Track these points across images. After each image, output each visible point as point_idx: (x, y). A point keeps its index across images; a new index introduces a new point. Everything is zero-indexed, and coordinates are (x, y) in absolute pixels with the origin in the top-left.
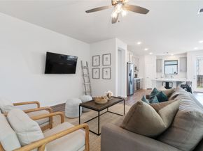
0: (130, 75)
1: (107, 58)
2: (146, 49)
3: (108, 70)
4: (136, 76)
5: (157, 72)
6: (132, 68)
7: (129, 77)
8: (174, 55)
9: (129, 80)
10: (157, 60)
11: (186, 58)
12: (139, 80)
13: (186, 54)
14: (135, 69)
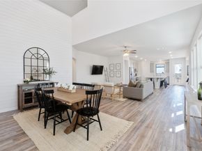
1: (118, 66)
3: (119, 72)
5: (151, 72)
6: (133, 70)
7: (130, 75)
8: (162, 61)
9: (131, 77)
11: (169, 63)
12: (138, 78)
14: (135, 70)
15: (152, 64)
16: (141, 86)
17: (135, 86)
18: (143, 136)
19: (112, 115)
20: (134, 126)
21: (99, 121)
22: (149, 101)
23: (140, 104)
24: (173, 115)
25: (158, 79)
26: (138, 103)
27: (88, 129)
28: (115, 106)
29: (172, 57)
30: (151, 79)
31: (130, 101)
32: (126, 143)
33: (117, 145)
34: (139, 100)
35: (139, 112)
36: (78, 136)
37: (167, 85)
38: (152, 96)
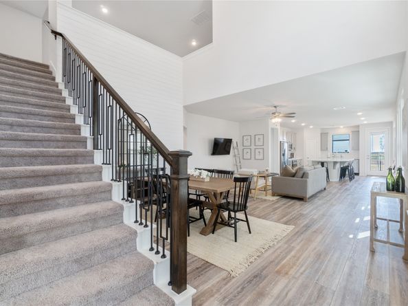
0: (284, 155)
1: (259, 139)
2: (303, 124)
3: (261, 151)
4: (292, 155)
5: (322, 150)
6: (286, 146)
7: (282, 157)
8: (344, 127)
9: (283, 160)
10: (321, 134)
11: (359, 131)
12: (296, 161)
13: (358, 126)
14: (291, 147)
15: (324, 135)
16: (304, 175)
17: (294, 175)
18: (309, 241)
19: (259, 218)
20: (297, 230)
21: (247, 221)
22: (317, 202)
23: (302, 205)
24: (358, 220)
25: (335, 163)
26: (298, 203)
27: (235, 228)
28: (262, 207)
29: (364, 120)
30: (322, 164)
31: (285, 201)
32: (286, 245)
33: (276, 247)
34: (301, 199)
35: (302, 215)
36: (221, 238)
37: (353, 175)
38: (324, 194)
